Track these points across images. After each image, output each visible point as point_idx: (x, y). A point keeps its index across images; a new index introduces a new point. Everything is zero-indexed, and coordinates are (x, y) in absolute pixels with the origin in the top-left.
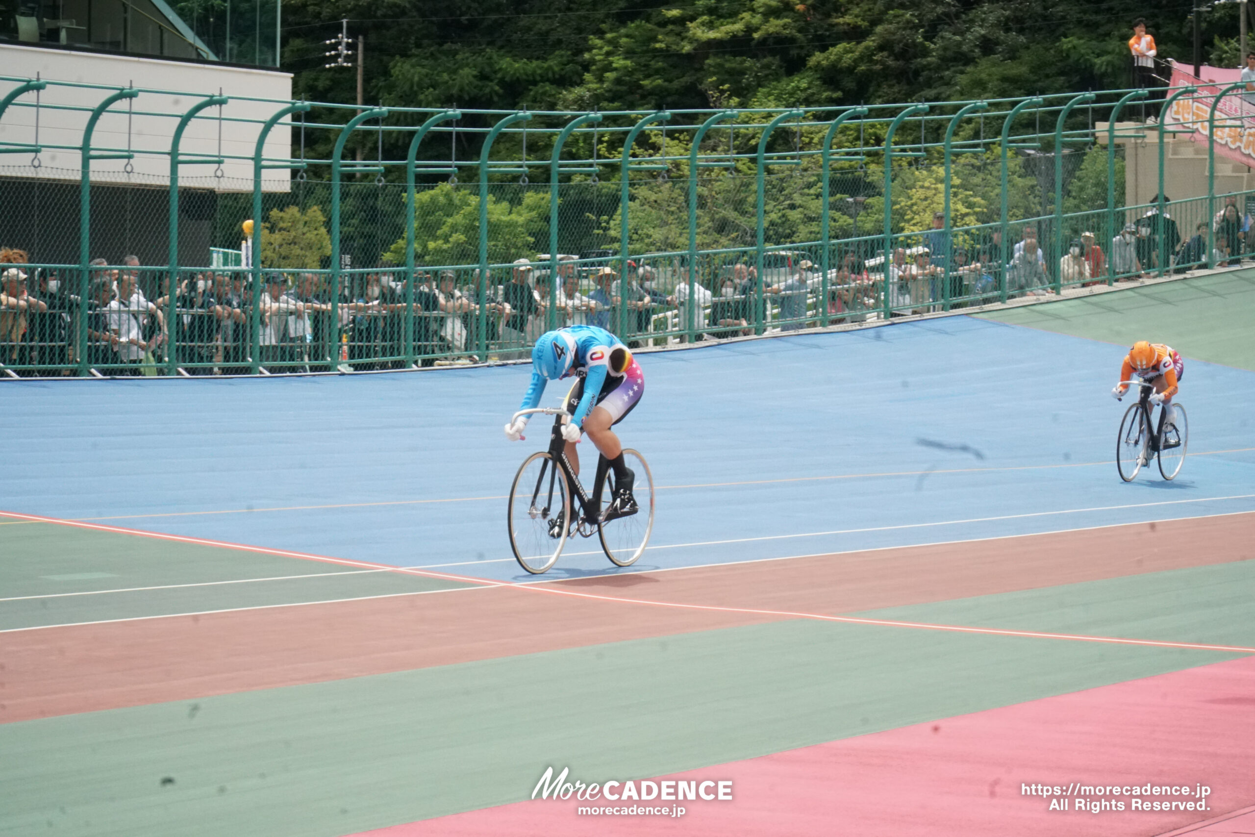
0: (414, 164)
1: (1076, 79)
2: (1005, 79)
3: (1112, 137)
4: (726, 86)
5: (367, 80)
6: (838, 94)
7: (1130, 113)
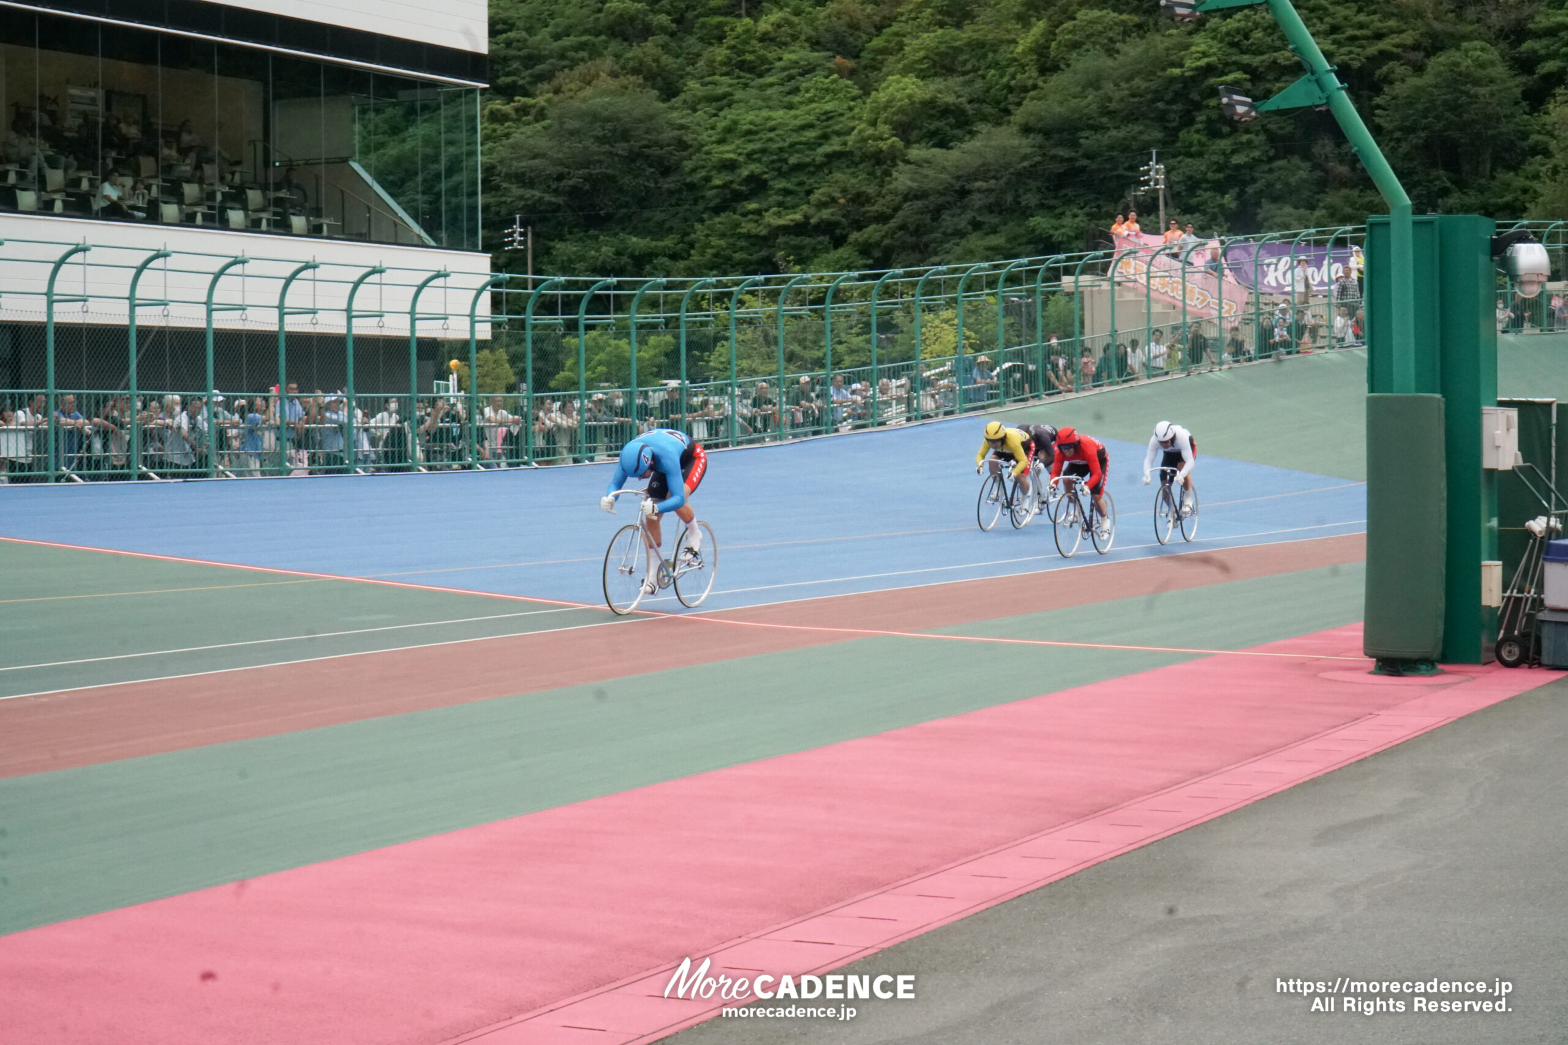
0: (583, 318)
1: (1041, 246)
2: (988, 249)
3: (1077, 287)
4: (791, 258)
5: (534, 258)
6: (870, 261)
7: (1088, 269)
